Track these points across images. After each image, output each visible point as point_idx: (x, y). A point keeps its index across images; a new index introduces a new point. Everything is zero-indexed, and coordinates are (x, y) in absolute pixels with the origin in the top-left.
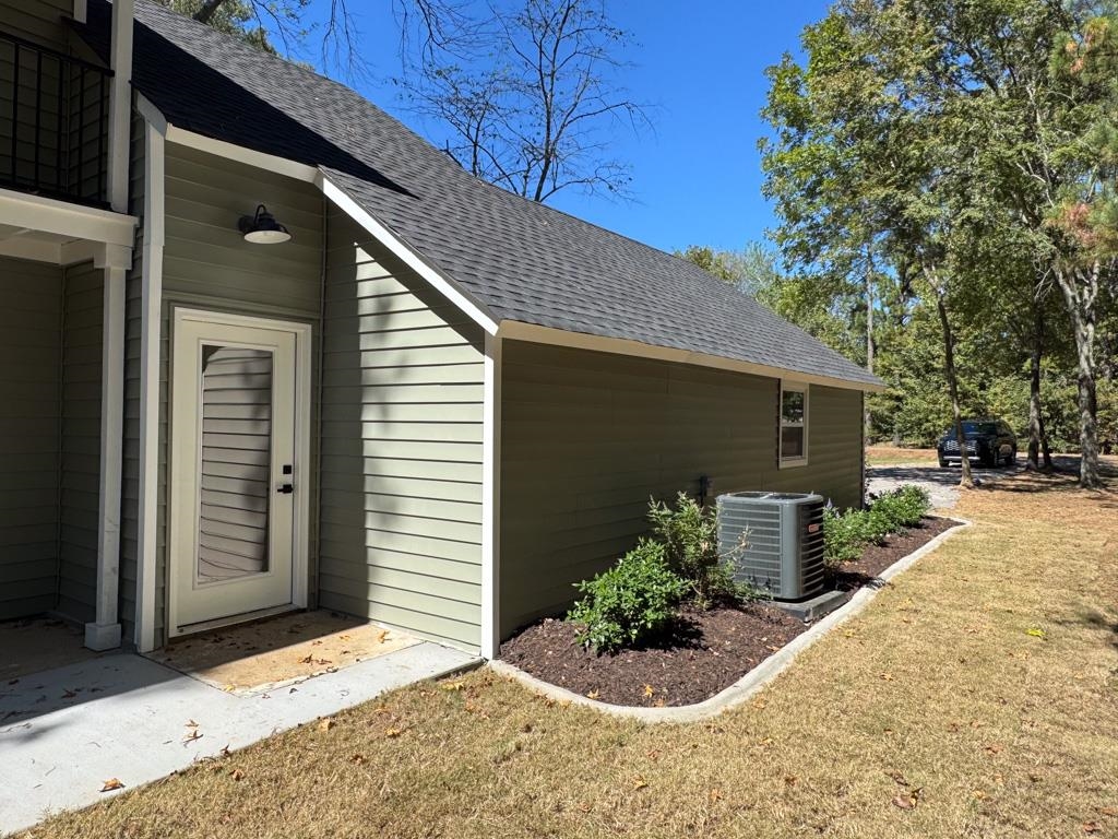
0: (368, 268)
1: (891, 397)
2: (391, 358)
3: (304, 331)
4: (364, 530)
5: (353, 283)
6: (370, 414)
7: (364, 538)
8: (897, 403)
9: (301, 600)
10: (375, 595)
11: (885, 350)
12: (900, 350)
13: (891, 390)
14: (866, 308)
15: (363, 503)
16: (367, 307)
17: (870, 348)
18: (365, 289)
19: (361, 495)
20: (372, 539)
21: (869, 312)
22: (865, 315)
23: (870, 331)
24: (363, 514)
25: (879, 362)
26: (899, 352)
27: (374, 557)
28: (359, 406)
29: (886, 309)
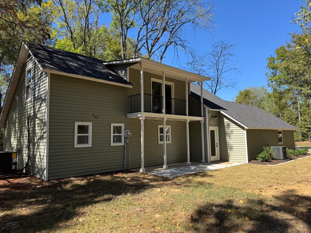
0: (226, 120)
1: (307, 128)
2: (230, 131)
3: (217, 128)
4: (227, 151)
5: (223, 122)
6: (227, 137)
7: (228, 152)
8: (309, 129)
9: (219, 159)
10: (229, 158)
11: (304, 115)
12: (309, 114)
13: (307, 126)
14: (297, 102)
15: (227, 147)
16: (226, 125)
17: (299, 114)
18: (225, 123)
19: (227, 146)
20: (229, 152)
21: (298, 104)
22: (297, 105)
23: (299, 109)
24: (227, 149)
25: (302, 118)
26: (308, 115)
27: (229, 154)
28: (226, 136)
29: (303, 103)
